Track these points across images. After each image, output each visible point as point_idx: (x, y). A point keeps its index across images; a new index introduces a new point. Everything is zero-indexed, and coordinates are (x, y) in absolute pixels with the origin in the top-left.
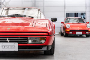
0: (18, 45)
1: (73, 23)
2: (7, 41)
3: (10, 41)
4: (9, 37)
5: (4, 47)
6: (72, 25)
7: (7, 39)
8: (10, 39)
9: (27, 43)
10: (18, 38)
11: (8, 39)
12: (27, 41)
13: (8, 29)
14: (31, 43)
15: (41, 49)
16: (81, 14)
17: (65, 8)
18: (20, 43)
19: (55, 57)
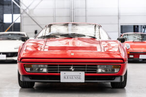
0: (85, 75)
1: (133, 42)
2: (71, 70)
3: (75, 70)
4: (74, 65)
5: (66, 78)
6: (133, 44)
8: (75, 68)
9: (96, 73)
10: (85, 65)
11: (72, 67)
12: (96, 70)
13: (73, 54)
14: (100, 73)
15: (114, 79)
16: (144, 27)
17: (119, 18)
18: (87, 73)
19: (127, 91)
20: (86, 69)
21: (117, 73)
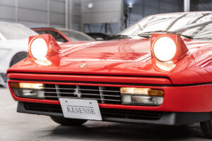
5: (71, 110)
7: (75, 91)
11: (77, 90)
12: (120, 99)
13: (83, 65)
14: (129, 104)
20: (101, 95)
21: (158, 105)
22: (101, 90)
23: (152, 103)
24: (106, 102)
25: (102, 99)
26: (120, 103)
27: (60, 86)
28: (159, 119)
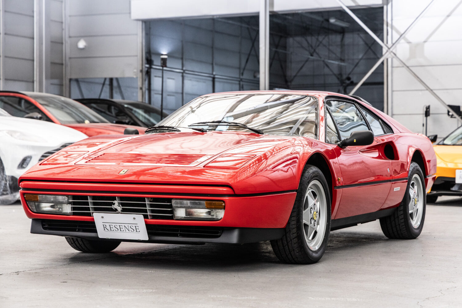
0: (146, 222)
2: (116, 210)
3: (124, 211)
5: (108, 227)
7: (114, 204)
8: (123, 205)
11: (116, 202)
12: (172, 212)
13: (123, 171)
20: (148, 208)
21: (218, 220)
22: (147, 202)
23: (210, 217)
24: (154, 217)
25: (149, 213)
26: (172, 218)
27: (94, 198)
28: (219, 236)
